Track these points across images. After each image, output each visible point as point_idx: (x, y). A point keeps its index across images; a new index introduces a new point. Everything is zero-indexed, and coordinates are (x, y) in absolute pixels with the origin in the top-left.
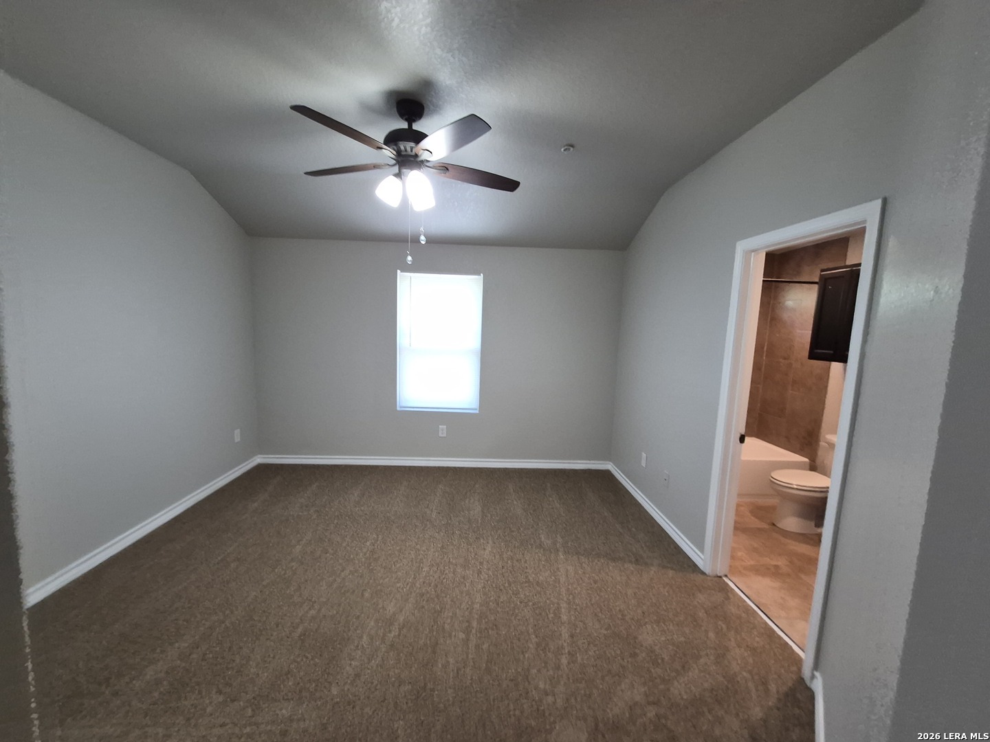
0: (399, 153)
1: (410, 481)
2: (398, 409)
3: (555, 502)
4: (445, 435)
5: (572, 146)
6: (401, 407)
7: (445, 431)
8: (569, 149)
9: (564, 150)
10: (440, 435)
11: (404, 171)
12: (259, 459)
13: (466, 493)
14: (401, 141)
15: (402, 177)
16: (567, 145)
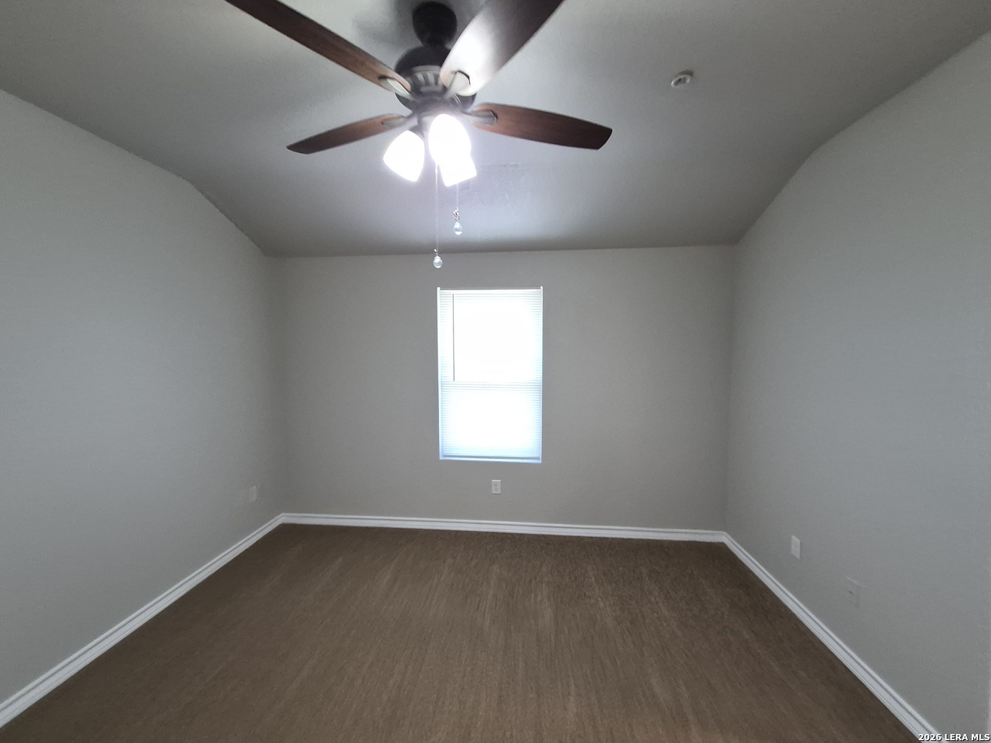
0: (416, 89)
1: (455, 558)
2: (441, 458)
3: (661, 604)
4: (499, 492)
5: (690, 73)
6: (444, 456)
7: (499, 486)
8: (685, 79)
9: (676, 84)
10: (494, 492)
11: (426, 119)
12: (284, 518)
13: (530, 581)
14: (418, 65)
15: (424, 132)
16: (682, 73)
